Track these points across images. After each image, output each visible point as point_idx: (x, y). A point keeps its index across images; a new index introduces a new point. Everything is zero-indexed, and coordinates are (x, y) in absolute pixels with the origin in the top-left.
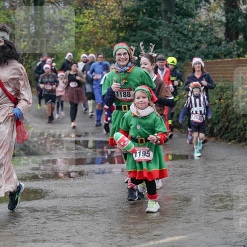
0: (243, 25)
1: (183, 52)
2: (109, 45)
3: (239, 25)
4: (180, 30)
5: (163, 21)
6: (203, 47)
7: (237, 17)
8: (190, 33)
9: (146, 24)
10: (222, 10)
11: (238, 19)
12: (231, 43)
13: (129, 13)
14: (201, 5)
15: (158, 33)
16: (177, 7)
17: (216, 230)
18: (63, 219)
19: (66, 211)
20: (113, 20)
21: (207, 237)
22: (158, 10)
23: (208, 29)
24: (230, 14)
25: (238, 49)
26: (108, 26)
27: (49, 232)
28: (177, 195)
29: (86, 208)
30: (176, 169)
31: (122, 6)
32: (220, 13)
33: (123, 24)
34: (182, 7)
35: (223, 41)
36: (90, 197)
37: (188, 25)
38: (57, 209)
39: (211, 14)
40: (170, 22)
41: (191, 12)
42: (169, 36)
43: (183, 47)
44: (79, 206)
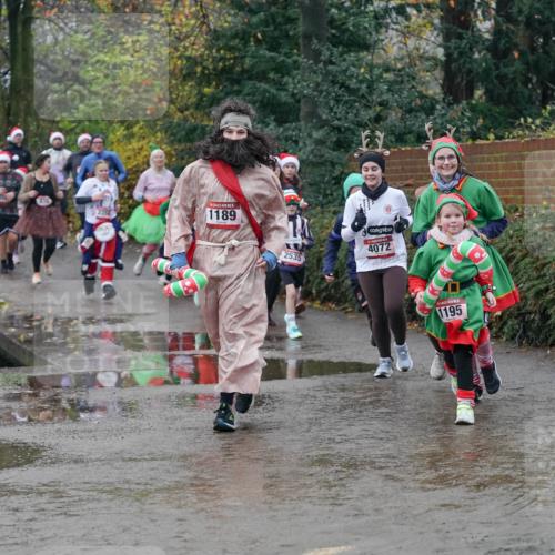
0: (484, 65)
1: (348, 129)
2: (179, 114)
3: (475, 66)
4: (340, 78)
5: (300, 60)
6: (394, 116)
7: (471, 49)
8: (364, 86)
9: (263, 67)
10: (436, 33)
11: (474, 53)
12: (455, 107)
13: (225, 41)
14: (389, 21)
15: (292, 86)
16: (332, 28)
17: (421, 533)
18: (73, 510)
19: (82, 493)
20: (189, 58)
21: (400, 548)
22: (291, 33)
23: (403, 77)
24: (453, 41)
25: (472, 121)
26: (177, 71)
27: (43, 540)
28: (333, 453)
29: (127, 486)
30: (331, 394)
31: (208, 26)
32: (433, 38)
33: (211, 67)
34: (344, 27)
35: (437, 102)
36: (135, 460)
37: (360, 68)
38: (61, 489)
39: (411, 43)
40: (317, 61)
41: (364, 39)
42: (316, 93)
43: (346, 118)
44: (111, 480)
